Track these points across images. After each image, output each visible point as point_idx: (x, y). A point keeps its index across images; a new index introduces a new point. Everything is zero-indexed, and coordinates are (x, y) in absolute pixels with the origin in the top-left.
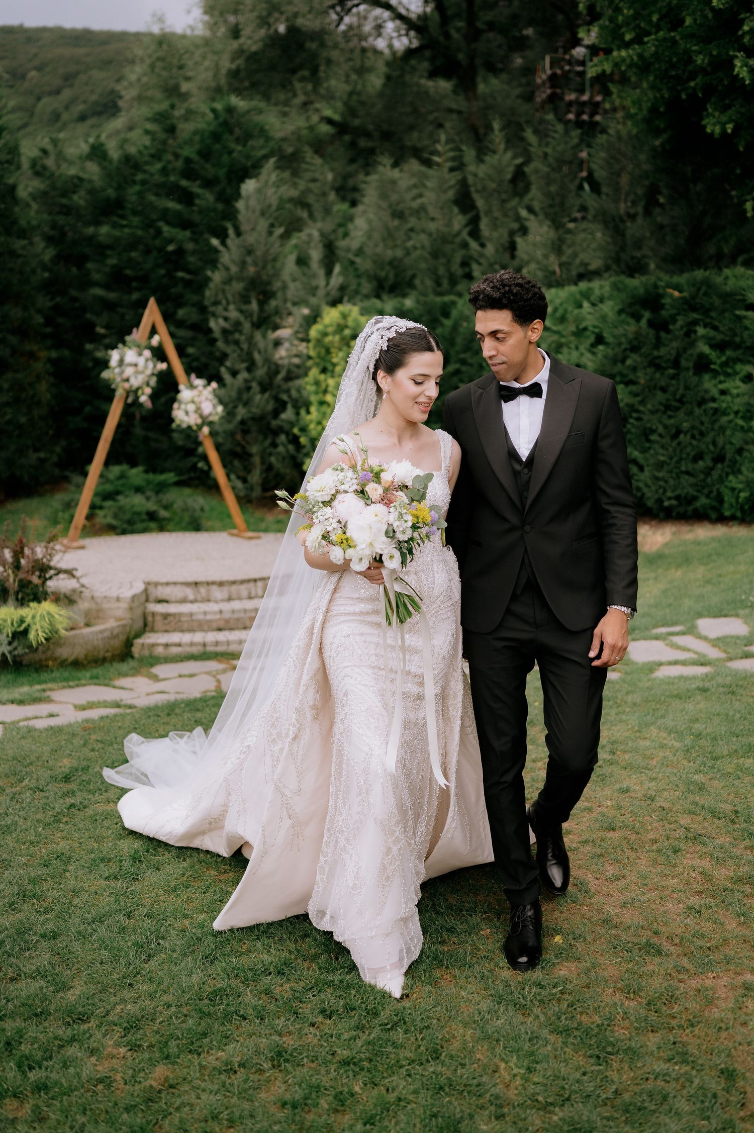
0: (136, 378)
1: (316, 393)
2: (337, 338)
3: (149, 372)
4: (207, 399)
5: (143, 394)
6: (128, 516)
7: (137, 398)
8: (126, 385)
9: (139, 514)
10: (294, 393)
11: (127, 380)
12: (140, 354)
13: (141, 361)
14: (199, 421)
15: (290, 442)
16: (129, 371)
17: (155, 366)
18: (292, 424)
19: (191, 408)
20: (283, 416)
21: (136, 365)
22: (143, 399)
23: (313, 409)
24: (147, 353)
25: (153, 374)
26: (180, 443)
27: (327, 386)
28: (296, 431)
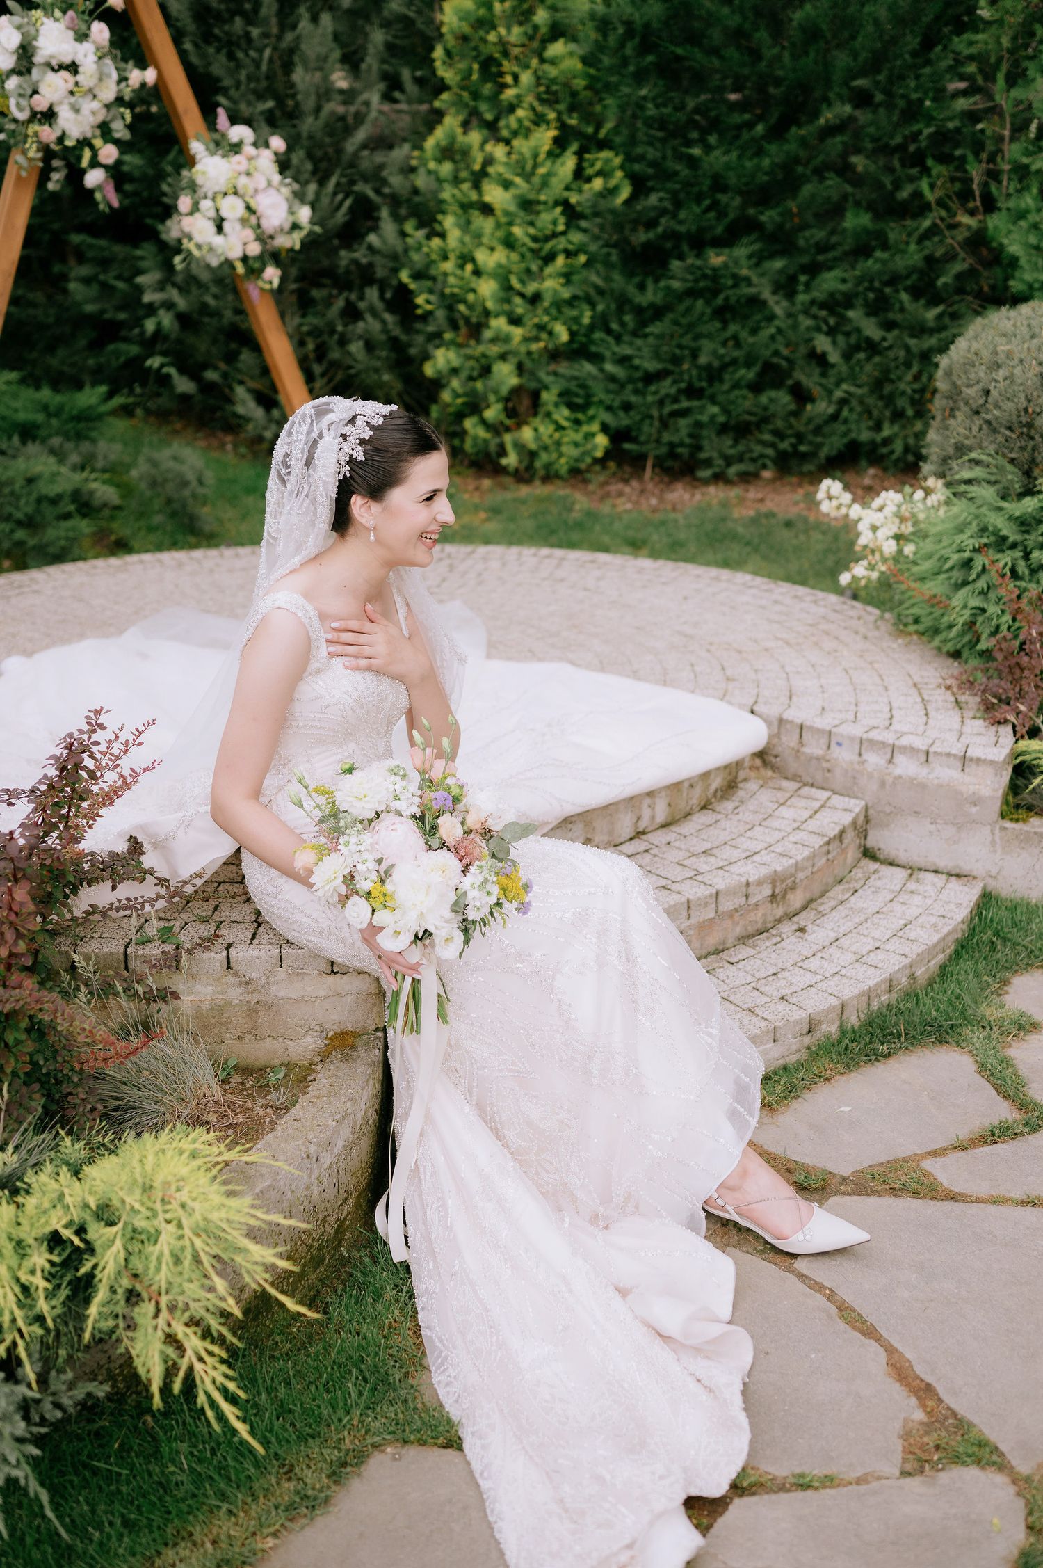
0: (77, 111)
1: (456, 181)
2: (516, 34)
3: (109, 93)
4: (269, 184)
5: (94, 163)
6: (25, 508)
7: (75, 175)
8: (48, 134)
9: (55, 501)
10: (396, 181)
11: (49, 116)
12: (82, 37)
13: (85, 55)
14: (254, 249)
15: (391, 306)
16: (53, 88)
17: (123, 79)
18: (396, 260)
19: (232, 209)
20: (372, 238)
21: (73, 68)
22: (94, 178)
23: (449, 222)
24: (100, 31)
25: (119, 100)
26: (89, 308)
27: (489, 161)
28: (404, 276)
